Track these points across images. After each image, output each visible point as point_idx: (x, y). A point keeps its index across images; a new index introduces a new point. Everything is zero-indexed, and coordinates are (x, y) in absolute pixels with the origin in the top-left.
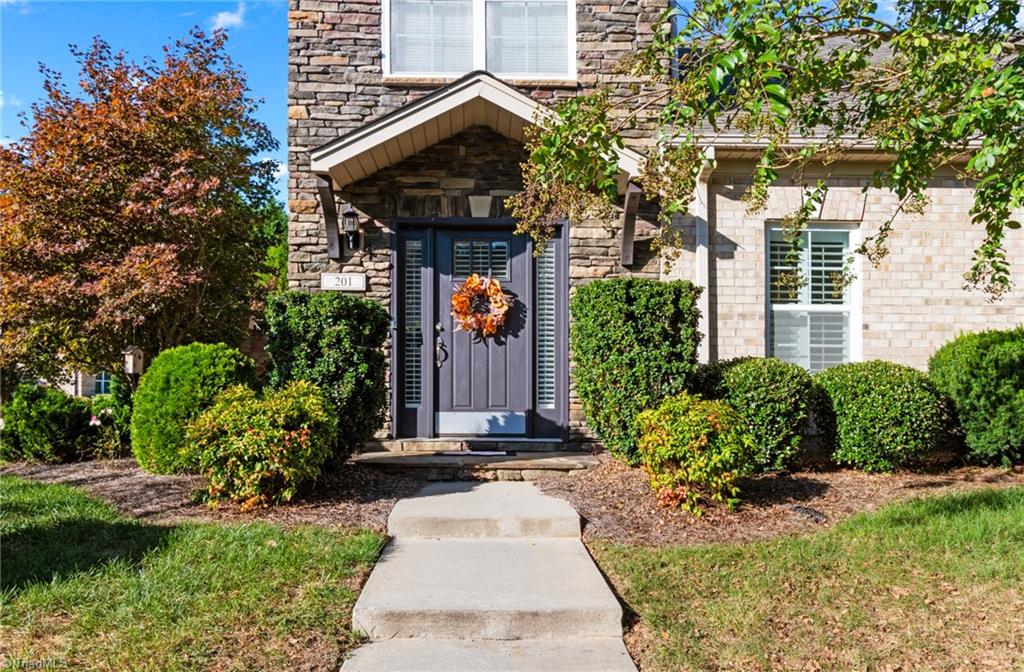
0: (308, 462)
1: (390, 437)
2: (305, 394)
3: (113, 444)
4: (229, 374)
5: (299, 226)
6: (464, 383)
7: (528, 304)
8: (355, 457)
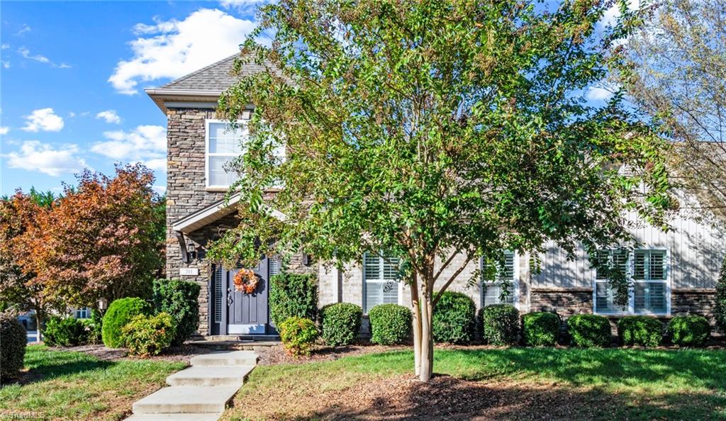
0: (164, 341)
1: (208, 335)
2: (165, 317)
3: (94, 338)
4: (141, 310)
5: (171, 249)
6: (240, 313)
7: (266, 280)
8: (186, 342)
